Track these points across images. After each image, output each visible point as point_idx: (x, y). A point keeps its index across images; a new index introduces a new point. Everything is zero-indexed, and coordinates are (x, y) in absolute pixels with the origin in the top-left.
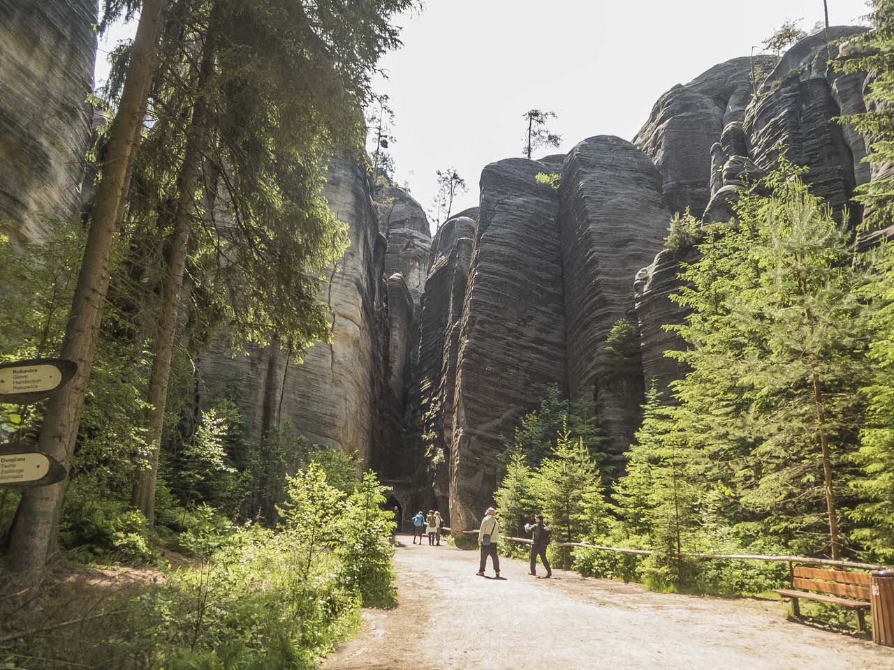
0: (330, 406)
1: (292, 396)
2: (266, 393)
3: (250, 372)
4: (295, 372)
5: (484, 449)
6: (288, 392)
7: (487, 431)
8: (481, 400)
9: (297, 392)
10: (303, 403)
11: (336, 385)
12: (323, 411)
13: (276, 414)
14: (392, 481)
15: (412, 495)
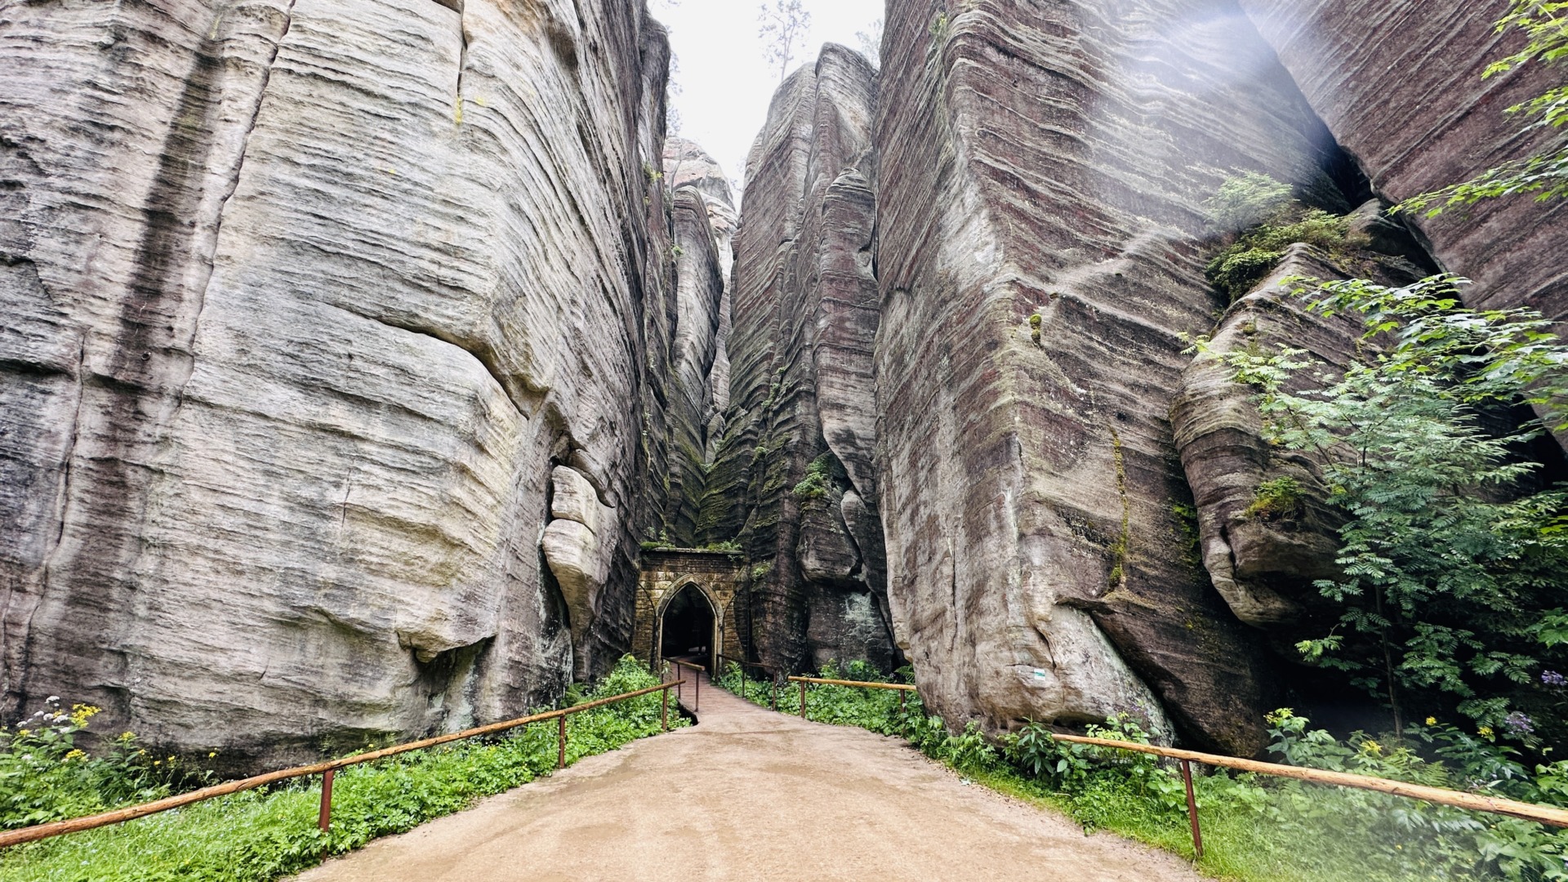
0: (444, 216)
1: (284, 173)
2: (165, 160)
3: (104, 80)
4: (299, 89)
5: (1093, 354)
6: (264, 158)
7: (1088, 290)
8: (1039, 188)
9: (302, 159)
10: (328, 198)
11: (474, 147)
12: (410, 231)
13: (198, 241)
14: (688, 550)
15: (737, 583)
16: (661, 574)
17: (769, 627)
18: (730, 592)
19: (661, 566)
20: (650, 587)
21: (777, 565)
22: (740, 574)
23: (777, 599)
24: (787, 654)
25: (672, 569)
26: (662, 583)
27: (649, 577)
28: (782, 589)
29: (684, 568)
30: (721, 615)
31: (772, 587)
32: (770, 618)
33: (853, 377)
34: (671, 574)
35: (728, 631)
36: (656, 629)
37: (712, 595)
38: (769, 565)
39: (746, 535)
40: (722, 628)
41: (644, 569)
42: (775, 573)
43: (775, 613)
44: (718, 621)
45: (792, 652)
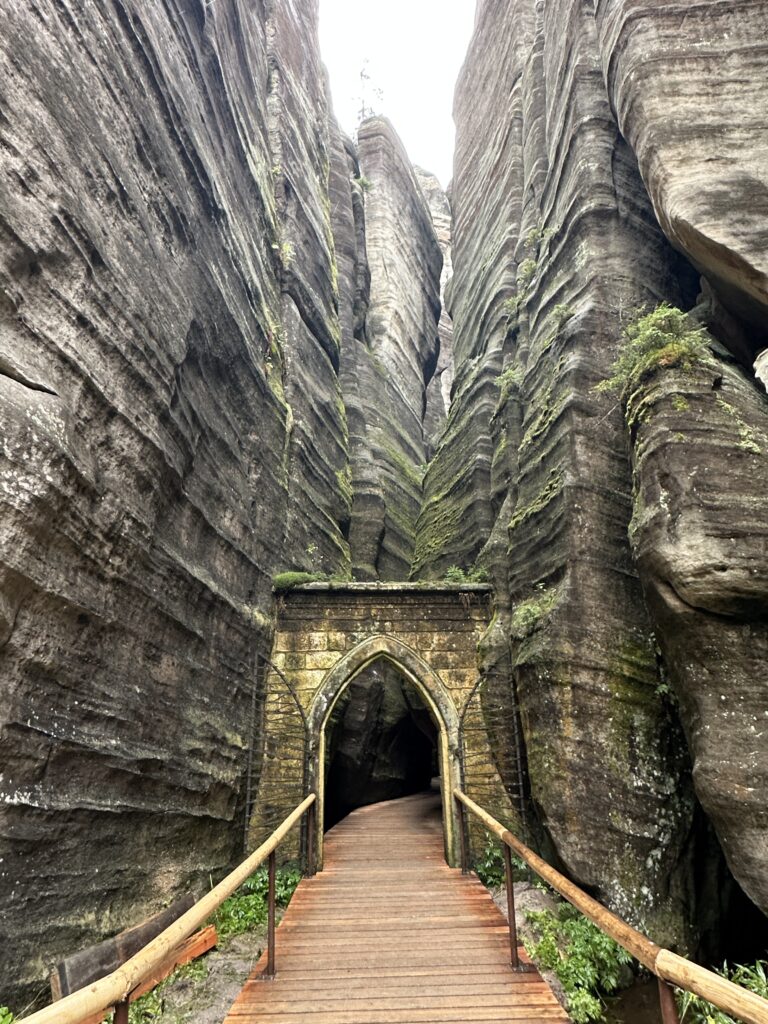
14: (372, 585)
15: (483, 651)
16: (317, 637)
17: (569, 752)
18: (472, 674)
19: (319, 620)
20: (295, 663)
21: (574, 593)
22: (490, 632)
23: (584, 677)
24: (628, 826)
25: (344, 626)
26: (322, 657)
27: (293, 646)
28: (594, 652)
29: (367, 620)
30: (455, 723)
31: (567, 648)
32: (570, 729)
33: (735, 60)
34: (339, 637)
35: (472, 758)
36: (309, 757)
37: (429, 679)
38: (555, 598)
39: (495, 549)
40: (458, 754)
41: (283, 628)
42: (571, 613)
43: (582, 716)
44: (447, 739)
45: (643, 819)
